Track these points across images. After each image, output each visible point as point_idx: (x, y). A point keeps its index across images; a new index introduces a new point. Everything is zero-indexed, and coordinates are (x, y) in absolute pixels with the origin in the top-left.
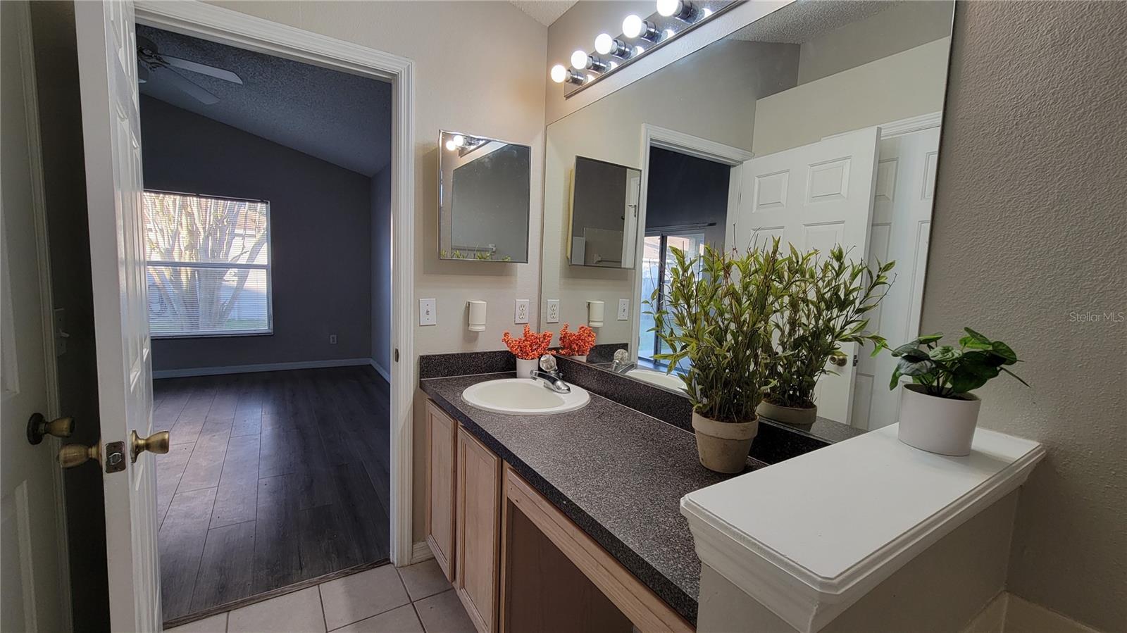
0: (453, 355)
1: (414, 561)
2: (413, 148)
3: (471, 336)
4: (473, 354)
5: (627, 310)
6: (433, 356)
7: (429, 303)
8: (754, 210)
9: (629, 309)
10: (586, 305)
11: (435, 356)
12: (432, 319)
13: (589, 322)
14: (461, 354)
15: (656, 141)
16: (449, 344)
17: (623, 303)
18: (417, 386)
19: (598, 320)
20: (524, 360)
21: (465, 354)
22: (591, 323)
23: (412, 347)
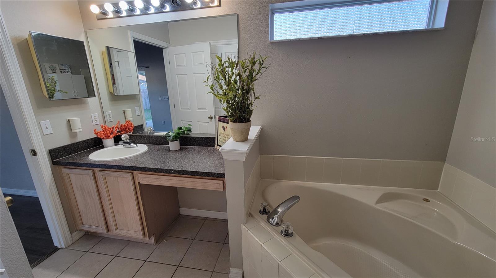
0: (67, 146)
1: (74, 241)
2: (10, 39)
3: (73, 135)
4: (77, 143)
5: (139, 111)
6: (57, 148)
7: (46, 123)
8: (176, 68)
9: (140, 110)
10: (123, 112)
11: (58, 148)
12: (50, 131)
13: (126, 118)
14: (71, 144)
15: (135, 38)
16: (64, 141)
17: (137, 108)
18: (51, 165)
19: (130, 117)
20: (107, 140)
21: (73, 144)
22: (127, 119)
23: (43, 147)
